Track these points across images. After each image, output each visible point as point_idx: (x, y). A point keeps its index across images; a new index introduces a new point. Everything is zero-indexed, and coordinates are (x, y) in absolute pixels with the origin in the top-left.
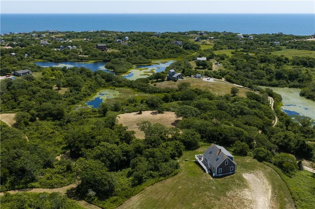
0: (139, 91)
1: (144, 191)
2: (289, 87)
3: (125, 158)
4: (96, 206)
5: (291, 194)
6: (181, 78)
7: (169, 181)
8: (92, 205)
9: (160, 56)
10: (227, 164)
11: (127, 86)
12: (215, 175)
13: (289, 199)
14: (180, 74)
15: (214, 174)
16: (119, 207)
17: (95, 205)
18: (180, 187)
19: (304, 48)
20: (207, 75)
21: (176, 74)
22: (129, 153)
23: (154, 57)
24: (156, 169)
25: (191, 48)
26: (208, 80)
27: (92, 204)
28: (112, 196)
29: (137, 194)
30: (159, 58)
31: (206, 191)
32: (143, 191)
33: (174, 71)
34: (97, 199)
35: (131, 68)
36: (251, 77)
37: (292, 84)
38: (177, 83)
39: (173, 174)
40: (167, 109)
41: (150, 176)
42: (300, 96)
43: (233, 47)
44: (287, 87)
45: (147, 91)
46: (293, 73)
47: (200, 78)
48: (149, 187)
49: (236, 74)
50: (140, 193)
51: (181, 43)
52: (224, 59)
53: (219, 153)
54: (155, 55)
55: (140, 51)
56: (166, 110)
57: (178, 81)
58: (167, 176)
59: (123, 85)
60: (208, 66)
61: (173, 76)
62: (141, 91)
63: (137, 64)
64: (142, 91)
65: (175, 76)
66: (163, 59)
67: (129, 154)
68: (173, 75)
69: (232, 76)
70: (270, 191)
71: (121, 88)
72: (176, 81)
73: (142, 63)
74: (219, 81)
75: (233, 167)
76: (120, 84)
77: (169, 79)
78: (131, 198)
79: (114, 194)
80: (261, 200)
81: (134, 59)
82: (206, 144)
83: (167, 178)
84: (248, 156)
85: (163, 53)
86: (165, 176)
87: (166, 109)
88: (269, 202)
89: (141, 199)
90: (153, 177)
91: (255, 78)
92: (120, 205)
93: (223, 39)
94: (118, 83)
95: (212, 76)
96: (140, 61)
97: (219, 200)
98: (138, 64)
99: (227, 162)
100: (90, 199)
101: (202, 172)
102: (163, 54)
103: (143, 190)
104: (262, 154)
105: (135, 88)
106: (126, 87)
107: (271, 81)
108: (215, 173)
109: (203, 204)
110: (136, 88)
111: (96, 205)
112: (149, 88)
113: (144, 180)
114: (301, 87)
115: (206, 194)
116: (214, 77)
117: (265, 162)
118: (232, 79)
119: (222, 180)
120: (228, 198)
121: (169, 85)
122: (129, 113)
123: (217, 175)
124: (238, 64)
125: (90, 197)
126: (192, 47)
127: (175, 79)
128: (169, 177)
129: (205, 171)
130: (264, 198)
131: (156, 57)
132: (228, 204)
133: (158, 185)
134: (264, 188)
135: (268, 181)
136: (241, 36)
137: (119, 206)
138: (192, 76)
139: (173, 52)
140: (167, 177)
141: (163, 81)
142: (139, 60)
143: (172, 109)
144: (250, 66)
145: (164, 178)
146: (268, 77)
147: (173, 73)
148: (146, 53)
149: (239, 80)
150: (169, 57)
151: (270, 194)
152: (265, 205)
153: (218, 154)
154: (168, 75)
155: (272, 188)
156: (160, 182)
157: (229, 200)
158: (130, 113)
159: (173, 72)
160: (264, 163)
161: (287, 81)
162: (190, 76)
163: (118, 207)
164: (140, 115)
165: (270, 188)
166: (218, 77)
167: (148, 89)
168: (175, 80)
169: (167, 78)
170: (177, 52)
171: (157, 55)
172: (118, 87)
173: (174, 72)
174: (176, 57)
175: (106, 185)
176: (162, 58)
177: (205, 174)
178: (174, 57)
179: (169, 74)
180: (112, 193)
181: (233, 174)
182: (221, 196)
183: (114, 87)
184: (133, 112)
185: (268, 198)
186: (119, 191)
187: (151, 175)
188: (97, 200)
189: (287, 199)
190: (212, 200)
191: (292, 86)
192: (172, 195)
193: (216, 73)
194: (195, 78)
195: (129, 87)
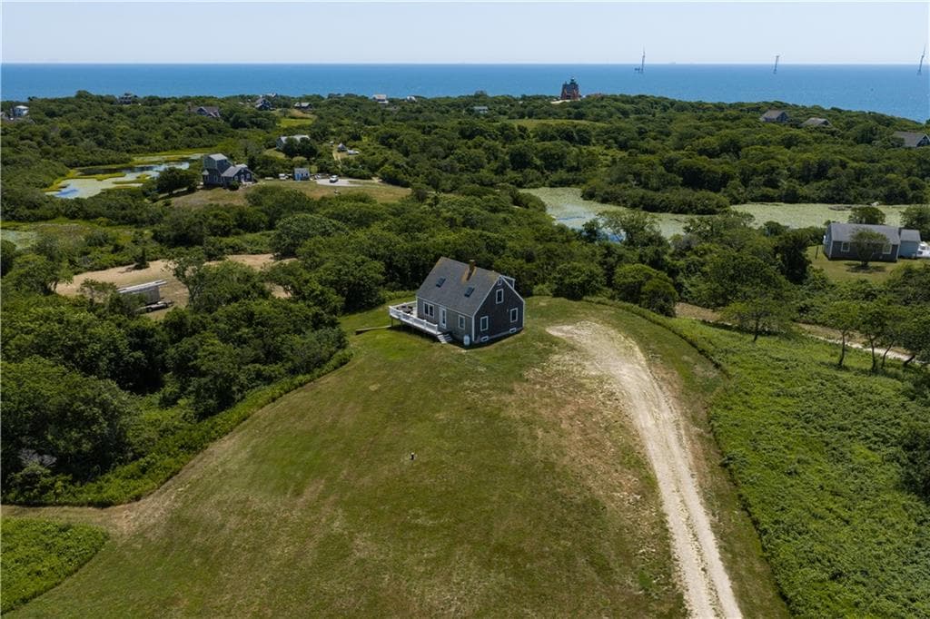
0: (113, 225)
1: (247, 421)
2: (551, 186)
3: (139, 354)
4: (66, 508)
5: (692, 344)
6: (250, 180)
7: (329, 381)
8: (47, 508)
9: (157, 145)
10: (499, 299)
11: (65, 215)
12: (471, 340)
13: (693, 356)
14: (244, 166)
15: (466, 339)
16: (170, 482)
17: (60, 504)
18: (373, 388)
19: (550, 115)
20: (328, 172)
21: (232, 167)
22: (152, 336)
23: (136, 146)
24: (273, 355)
25: (252, 123)
26: (331, 182)
27: (45, 505)
28: (124, 462)
29: (227, 434)
30: (155, 151)
31: (460, 379)
32: (244, 423)
33: (224, 158)
34: (64, 481)
35: (63, 175)
36: (449, 169)
37: (554, 177)
38: (241, 191)
39: (333, 362)
40: (233, 247)
41: (257, 378)
42: (585, 199)
43: (373, 120)
44: (544, 185)
45: (143, 222)
46: (553, 152)
47: (307, 179)
48: (264, 409)
49: (407, 164)
50: (235, 430)
51: (215, 114)
52: (360, 139)
53: (470, 274)
54: (140, 142)
55: (84, 129)
56: (230, 250)
57: (240, 188)
58: (317, 371)
59: (49, 213)
60: (320, 155)
61: (225, 174)
62: (120, 224)
63: (82, 166)
64: (124, 224)
65: (231, 172)
66: (169, 152)
67: (151, 340)
68: (223, 172)
69: (397, 166)
70: (637, 349)
71: (42, 224)
72: (234, 188)
73: (100, 164)
74: (364, 184)
75: (517, 309)
76: (38, 212)
77: (209, 185)
78: (207, 447)
79: (131, 454)
80: (625, 371)
81: (67, 153)
82: (401, 293)
83: (319, 376)
84: (537, 295)
85: (167, 135)
86: (309, 371)
87: (231, 247)
88: (649, 371)
89: (249, 441)
90: (269, 380)
91: (460, 170)
92: (171, 477)
93: (337, 105)
94: (28, 208)
95: (342, 174)
96: (89, 157)
97: (511, 392)
98: (87, 165)
99: (500, 293)
100: (31, 490)
101: (427, 342)
102: (166, 138)
103: (244, 420)
104: (576, 277)
105: (96, 217)
106: (61, 218)
107: (503, 175)
108: (470, 336)
109: (468, 408)
110: (101, 215)
111: (66, 504)
112: (148, 212)
113: (238, 396)
114: (578, 184)
115: (464, 386)
116: (348, 175)
117: (589, 298)
118: (401, 176)
119: (496, 349)
120: (535, 384)
121: (216, 199)
122: (100, 272)
123: (475, 339)
124: (405, 141)
125: (32, 479)
126: (253, 119)
127: (232, 183)
128: (324, 371)
129: (434, 338)
130: (631, 366)
131: (142, 146)
132: (541, 397)
133: (295, 397)
134: (618, 347)
135: (619, 331)
136: (383, 100)
137: (167, 479)
138: (281, 175)
139: (199, 131)
140: (317, 373)
141: (192, 190)
142: (88, 154)
143: (249, 248)
144: (441, 144)
145: (308, 377)
146: (495, 165)
147: (223, 166)
148: (108, 136)
149: (421, 176)
150: (189, 146)
151: (640, 355)
152: (643, 379)
153: (468, 279)
154: (206, 173)
155: (638, 344)
156: (299, 389)
157: (538, 387)
158: (101, 269)
159: (221, 162)
160: (587, 301)
161: (543, 173)
162: (276, 176)
163: (162, 483)
164: (143, 271)
165: (631, 342)
166: (358, 175)
167: (145, 215)
168: (231, 185)
169: (202, 183)
170: (211, 131)
171: (146, 141)
172: (31, 222)
173: (226, 161)
174: (211, 146)
175: (94, 420)
176: (165, 150)
177: (436, 346)
178: (206, 146)
179: (208, 170)
180: (122, 452)
181: (518, 332)
182: (511, 382)
183: (13, 223)
184: (113, 267)
185: (639, 364)
186: (149, 440)
187: (259, 375)
188: (65, 487)
189: (688, 355)
190: (489, 395)
191: (556, 183)
192: (357, 410)
193: (352, 164)
194: (291, 181)
195: (73, 216)
